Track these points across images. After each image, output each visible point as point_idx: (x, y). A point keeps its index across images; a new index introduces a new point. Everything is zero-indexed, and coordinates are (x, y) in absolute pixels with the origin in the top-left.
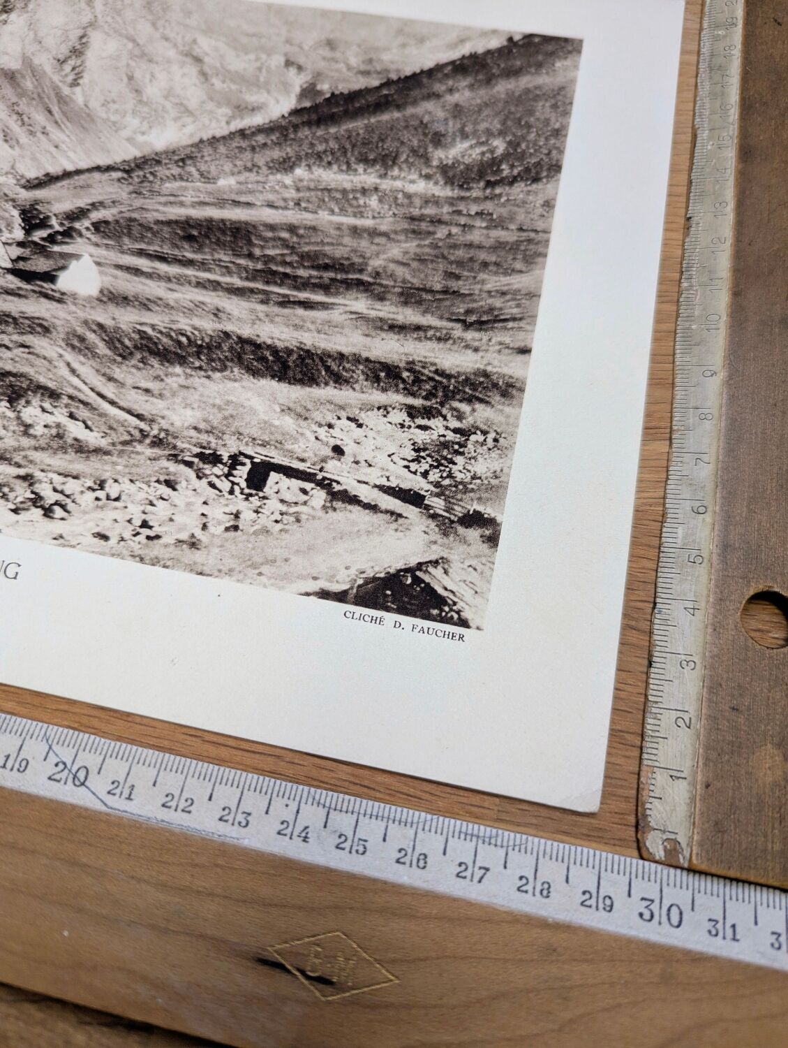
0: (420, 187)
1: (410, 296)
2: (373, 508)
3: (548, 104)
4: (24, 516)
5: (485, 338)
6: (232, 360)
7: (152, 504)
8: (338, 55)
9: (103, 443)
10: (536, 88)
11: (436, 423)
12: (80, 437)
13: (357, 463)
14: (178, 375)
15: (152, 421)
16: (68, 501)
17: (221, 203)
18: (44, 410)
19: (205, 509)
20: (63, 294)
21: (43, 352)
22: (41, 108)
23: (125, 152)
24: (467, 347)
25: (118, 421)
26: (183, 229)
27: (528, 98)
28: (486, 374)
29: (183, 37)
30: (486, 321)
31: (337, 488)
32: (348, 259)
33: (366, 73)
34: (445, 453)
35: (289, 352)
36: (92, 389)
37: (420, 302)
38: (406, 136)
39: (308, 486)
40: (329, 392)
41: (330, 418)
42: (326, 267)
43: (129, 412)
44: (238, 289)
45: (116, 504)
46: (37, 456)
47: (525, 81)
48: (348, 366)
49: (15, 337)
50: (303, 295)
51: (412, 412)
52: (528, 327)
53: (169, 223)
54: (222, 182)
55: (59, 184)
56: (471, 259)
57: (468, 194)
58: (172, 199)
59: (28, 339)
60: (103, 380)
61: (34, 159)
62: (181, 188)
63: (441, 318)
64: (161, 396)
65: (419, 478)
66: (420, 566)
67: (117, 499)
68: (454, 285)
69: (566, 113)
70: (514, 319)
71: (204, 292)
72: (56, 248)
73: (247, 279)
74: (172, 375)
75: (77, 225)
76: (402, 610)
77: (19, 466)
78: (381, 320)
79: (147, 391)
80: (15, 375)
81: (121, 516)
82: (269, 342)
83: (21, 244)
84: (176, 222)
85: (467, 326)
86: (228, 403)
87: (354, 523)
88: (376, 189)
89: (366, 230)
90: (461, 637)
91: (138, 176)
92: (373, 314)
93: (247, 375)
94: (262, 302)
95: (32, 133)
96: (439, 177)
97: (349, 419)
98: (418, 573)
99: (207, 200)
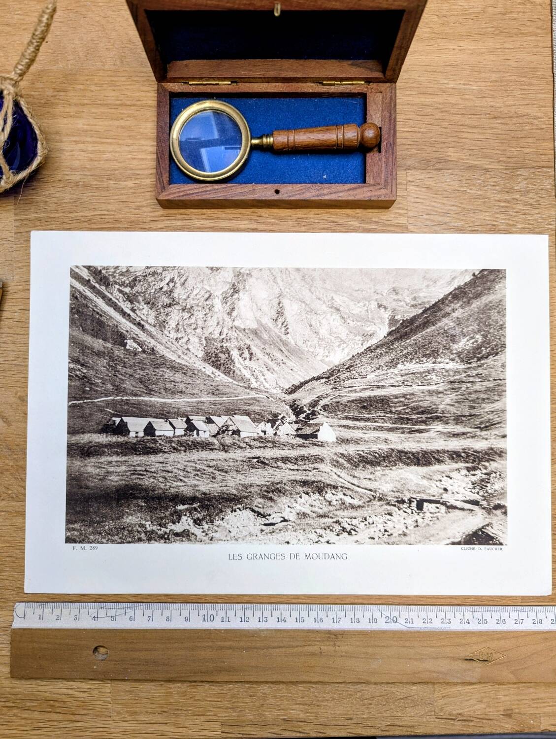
0: (452, 366)
1: (458, 420)
2: (463, 509)
3: (496, 311)
4: (341, 536)
5: (489, 433)
6: (398, 461)
7: (386, 523)
8: (399, 297)
9: (361, 503)
10: (490, 302)
11: (478, 472)
12: (351, 502)
13: (453, 493)
14: (379, 471)
15: (376, 491)
16: (355, 528)
17: (372, 388)
18: (333, 494)
19: (405, 521)
20: (322, 442)
21: (324, 470)
22: (276, 349)
23: (323, 369)
24: (483, 438)
25: (363, 494)
26: (360, 403)
27: (487, 309)
28: (492, 449)
29: (326, 296)
30: (488, 426)
31: (448, 504)
32: (430, 407)
33: (414, 306)
34: (483, 483)
35: (418, 453)
36: (349, 482)
37: (462, 422)
38: (439, 339)
39: (438, 505)
40: (436, 467)
41: (440, 477)
42: (422, 413)
43: (366, 489)
44: (391, 428)
45: (373, 525)
46: (337, 513)
47: (485, 300)
48: (441, 455)
49: (310, 465)
50: (417, 427)
51: (468, 469)
52: (504, 426)
53: (353, 401)
54: (368, 377)
55: (301, 389)
56: (478, 398)
57: (470, 366)
58: (350, 389)
59: (316, 465)
60: (352, 477)
61: (284, 378)
62: (352, 383)
63: (471, 427)
64: (375, 480)
65: (476, 495)
66: (483, 527)
67: (373, 523)
68: (474, 411)
69: (504, 316)
70: (498, 423)
71: (378, 432)
72: (311, 422)
73: (393, 423)
74: (377, 471)
75: (315, 409)
76: (480, 544)
77: (332, 518)
78: (449, 433)
79: (370, 479)
80: (317, 482)
81: (376, 530)
82: (409, 450)
83: (296, 422)
84: (356, 400)
85: (482, 429)
86: (401, 478)
87: (457, 516)
88: (434, 370)
89: (434, 391)
90: (501, 549)
91: (332, 380)
92: (446, 431)
93: (405, 466)
94: (402, 433)
95: (278, 364)
96: (457, 359)
97: (447, 476)
98: (483, 530)
99: (365, 387)
